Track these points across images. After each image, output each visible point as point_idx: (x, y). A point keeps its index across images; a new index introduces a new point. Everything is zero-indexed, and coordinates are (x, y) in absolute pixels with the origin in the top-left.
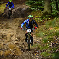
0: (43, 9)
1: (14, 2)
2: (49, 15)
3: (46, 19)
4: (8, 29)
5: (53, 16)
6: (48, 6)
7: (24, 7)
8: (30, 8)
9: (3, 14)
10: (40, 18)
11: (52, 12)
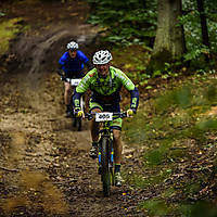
0: (151, 42)
1: (47, 14)
2: (176, 60)
3: (165, 77)
4: (23, 112)
5: (187, 67)
6: (171, 30)
7: (83, 32)
8: (104, 35)
9: (5, 56)
10: (143, 72)
11: (185, 51)
